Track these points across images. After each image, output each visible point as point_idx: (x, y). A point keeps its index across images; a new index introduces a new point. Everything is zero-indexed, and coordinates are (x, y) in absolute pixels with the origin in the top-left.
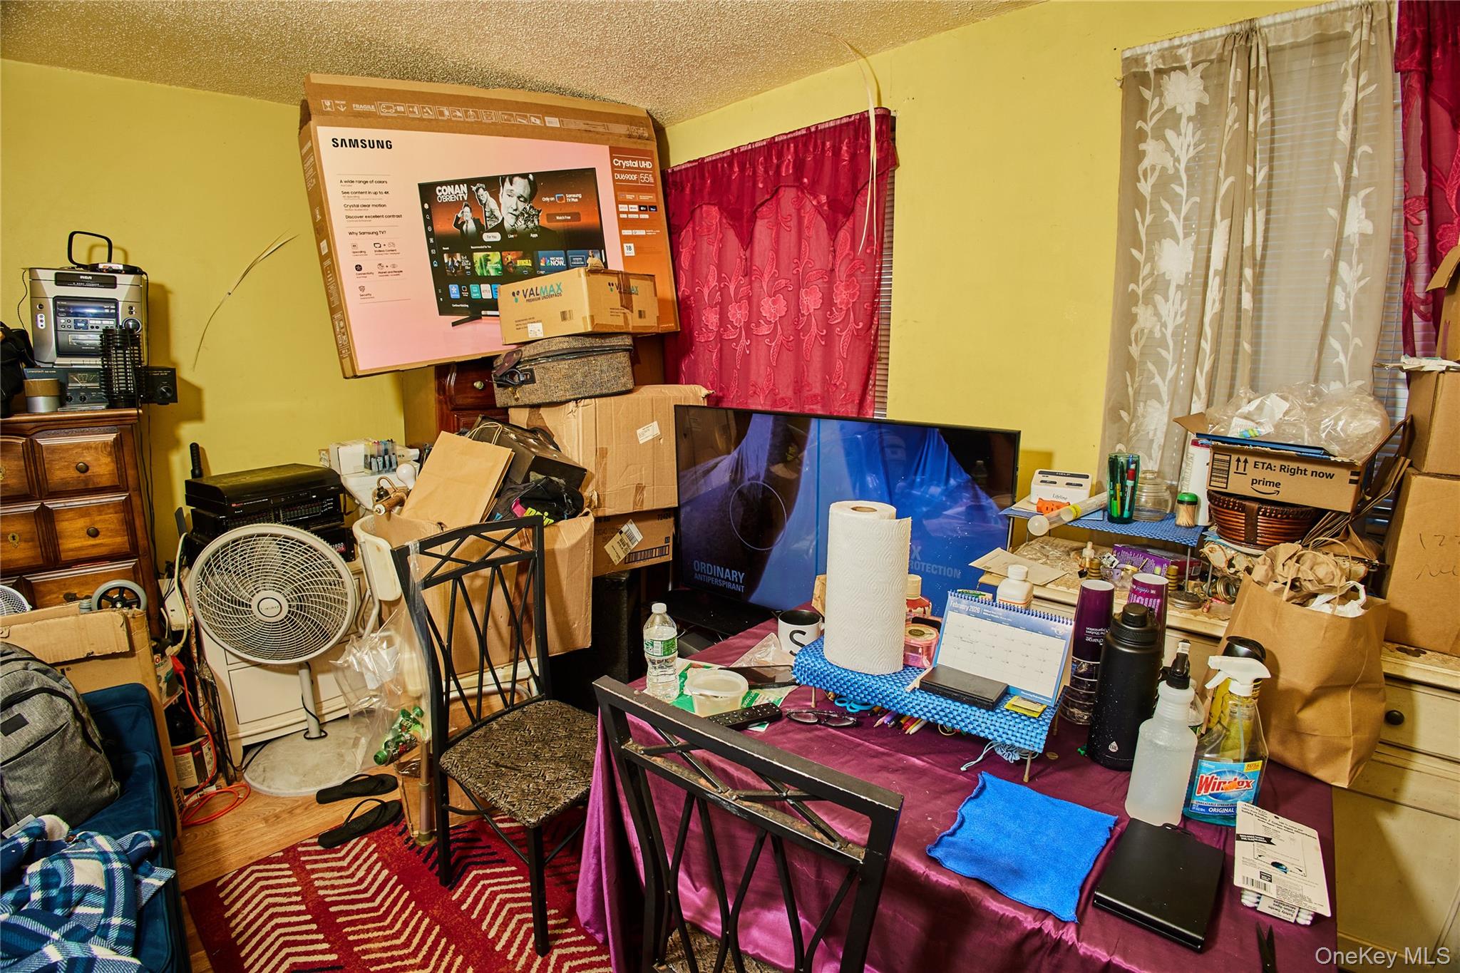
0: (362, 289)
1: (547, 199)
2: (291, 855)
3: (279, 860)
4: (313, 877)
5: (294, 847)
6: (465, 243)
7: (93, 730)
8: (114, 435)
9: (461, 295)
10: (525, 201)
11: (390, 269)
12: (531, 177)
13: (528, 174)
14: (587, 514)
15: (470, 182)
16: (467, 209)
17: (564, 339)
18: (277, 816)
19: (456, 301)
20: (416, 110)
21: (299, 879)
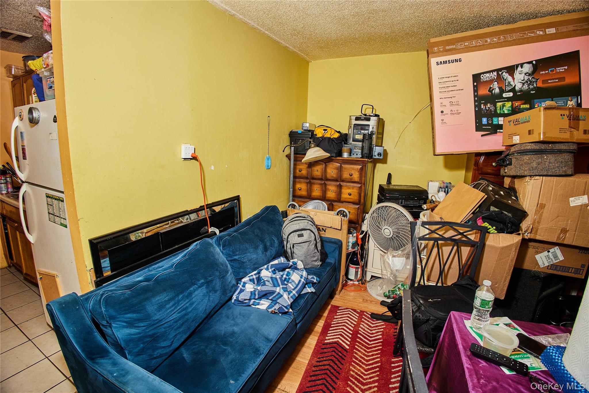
0: (442, 120)
1: (544, 72)
2: (361, 313)
3: (357, 313)
4: (362, 323)
5: (364, 312)
6: (493, 99)
7: (319, 245)
8: (361, 166)
9: (488, 122)
10: (529, 75)
11: (455, 112)
12: (534, 62)
13: (532, 61)
14: (519, 234)
15: (498, 70)
16: (496, 83)
17: (528, 144)
18: (367, 300)
19: (485, 125)
20: (474, 43)
21: (358, 321)
